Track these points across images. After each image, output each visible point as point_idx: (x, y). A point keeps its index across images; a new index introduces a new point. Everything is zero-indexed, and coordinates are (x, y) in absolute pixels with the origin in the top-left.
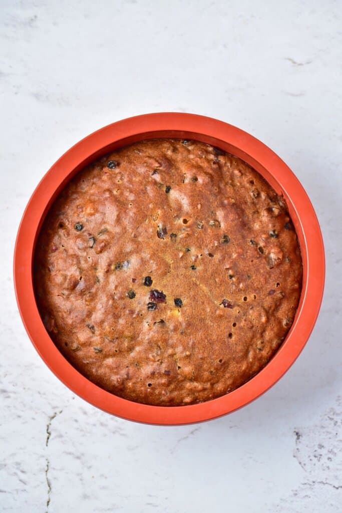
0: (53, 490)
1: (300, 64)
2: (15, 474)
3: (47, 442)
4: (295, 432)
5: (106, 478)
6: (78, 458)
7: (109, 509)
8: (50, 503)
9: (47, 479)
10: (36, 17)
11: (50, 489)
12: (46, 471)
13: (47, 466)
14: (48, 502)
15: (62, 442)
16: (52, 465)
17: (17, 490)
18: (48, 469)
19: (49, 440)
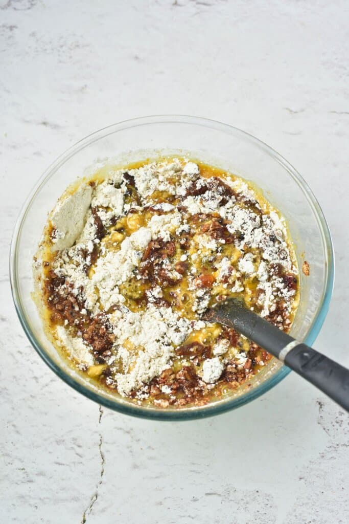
0: (106, 461)
1: (296, 112)
2: (72, 448)
3: (100, 419)
4: (317, 402)
5: (153, 449)
6: (128, 432)
7: (157, 477)
8: (104, 474)
9: (101, 451)
10: (86, 86)
11: (104, 460)
12: (100, 445)
13: (101, 440)
14: (102, 472)
15: (114, 419)
16: (104, 439)
17: (74, 463)
18: (101, 443)
19: (102, 418)
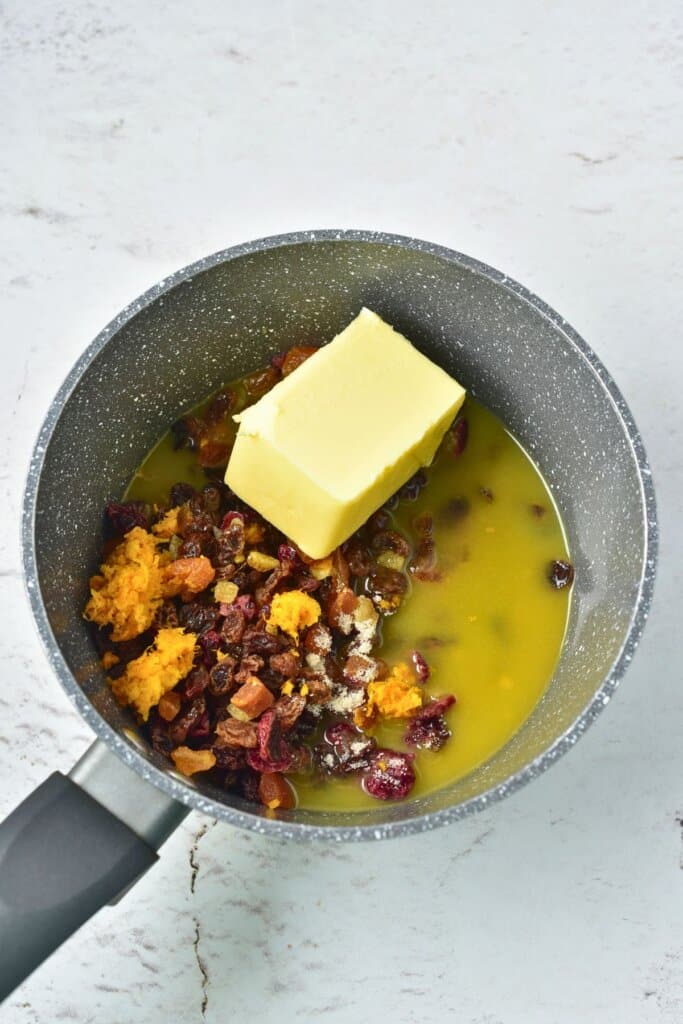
0: (211, 979)
1: (597, 162)
2: (135, 952)
3: (193, 884)
4: (677, 819)
5: (315, 946)
6: (257, 911)
7: (327, 1009)
8: (207, 1006)
9: (198, 957)
10: (122, 121)
11: (206, 977)
12: (196, 943)
13: (197, 931)
14: (204, 1004)
15: (224, 882)
16: (205, 930)
17: (140, 986)
18: (198, 939)
19: (196, 880)
